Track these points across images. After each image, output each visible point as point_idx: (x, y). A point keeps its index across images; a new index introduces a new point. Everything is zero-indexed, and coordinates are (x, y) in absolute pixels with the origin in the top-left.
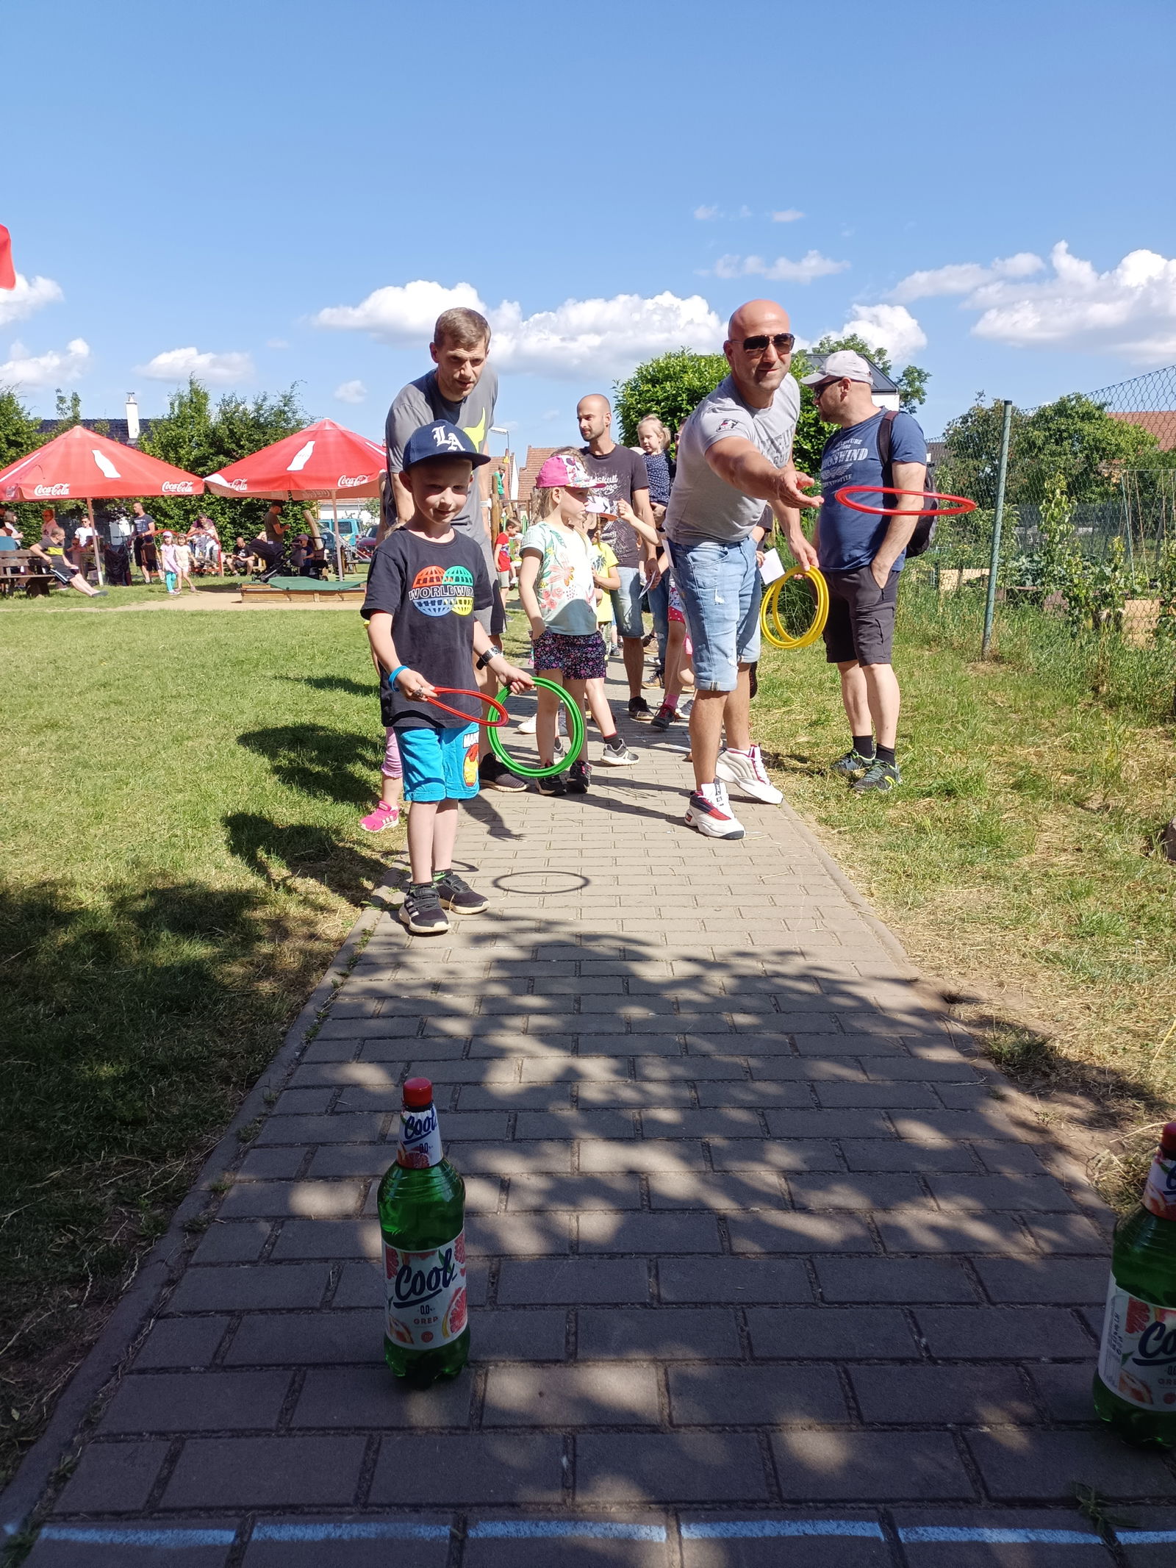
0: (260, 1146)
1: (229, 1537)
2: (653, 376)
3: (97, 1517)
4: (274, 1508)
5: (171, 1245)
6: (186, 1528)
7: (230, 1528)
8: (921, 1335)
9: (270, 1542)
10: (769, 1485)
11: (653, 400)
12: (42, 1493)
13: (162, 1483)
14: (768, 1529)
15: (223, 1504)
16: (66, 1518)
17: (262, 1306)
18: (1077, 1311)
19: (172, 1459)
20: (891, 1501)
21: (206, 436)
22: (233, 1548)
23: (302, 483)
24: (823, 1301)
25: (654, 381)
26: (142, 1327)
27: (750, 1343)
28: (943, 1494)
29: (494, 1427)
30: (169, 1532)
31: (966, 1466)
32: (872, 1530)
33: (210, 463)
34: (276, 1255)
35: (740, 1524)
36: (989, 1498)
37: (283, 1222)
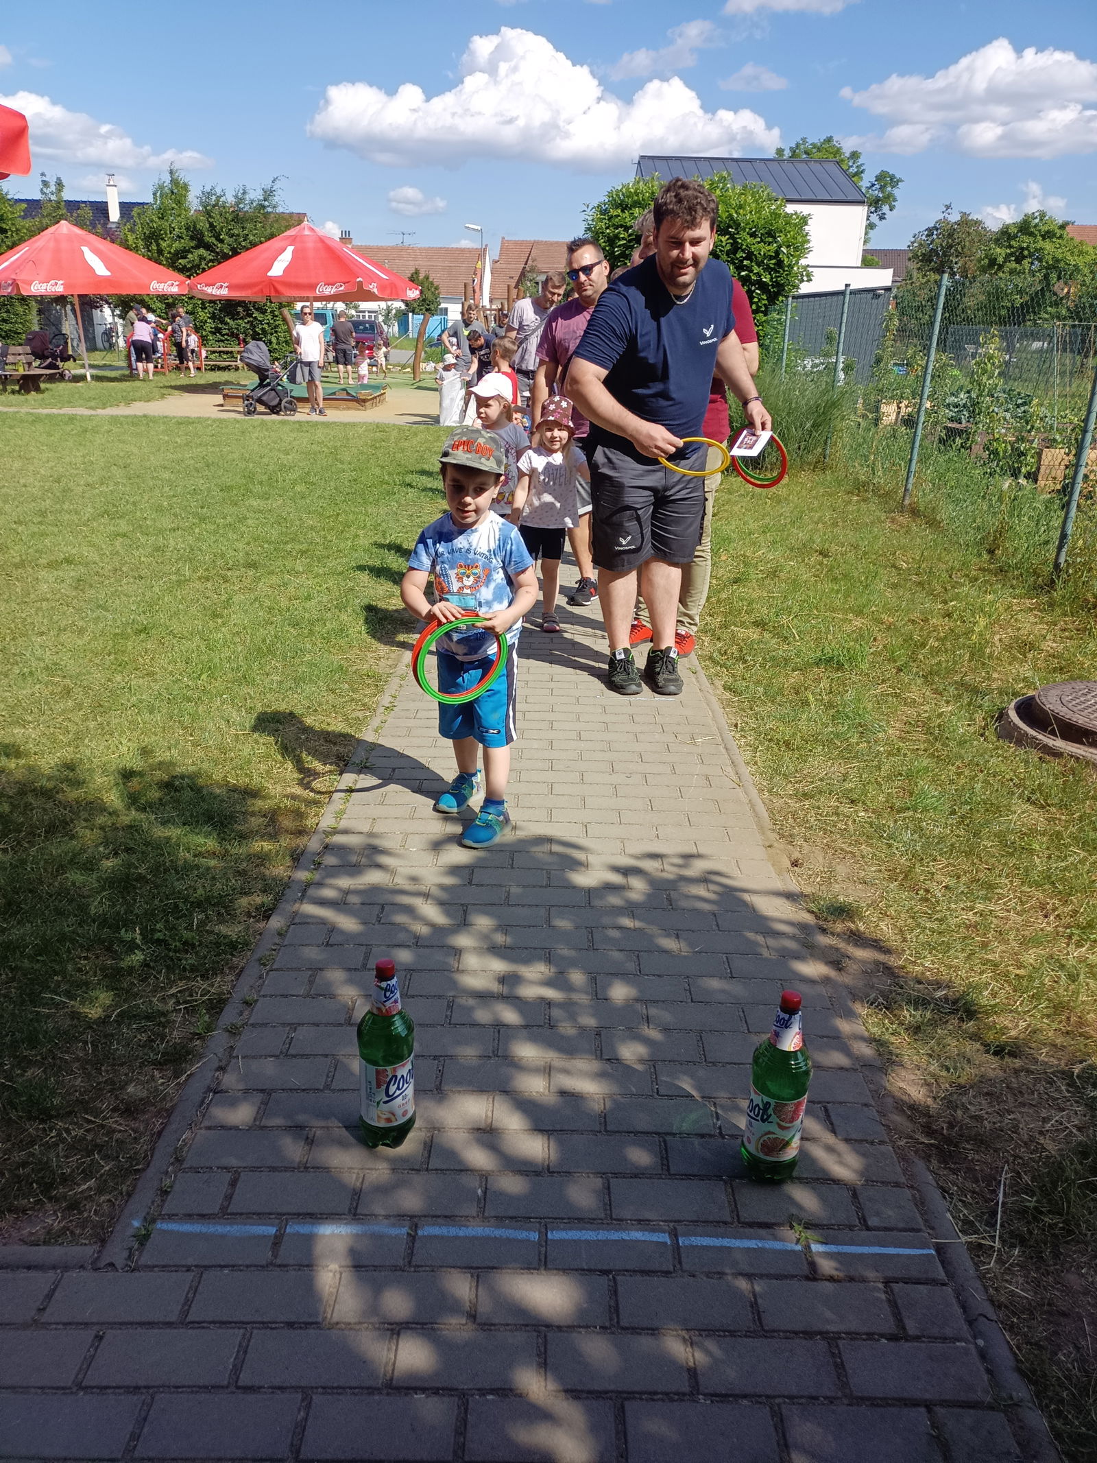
0: (277, 970)
1: (272, 1230)
2: (622, 201)
3: (189, 1217)
4: (299, 1214)
5: (219, 1039)
6: (245, 1225)
7: (273, 1225)
8: (718, 1119)
9: (298, 1234)
10: (606, 1210)
11: (621, 226)
12: (153, 1202)
13: (229, 1198)
14: (602, 1235)
15: (267, 1211)
16: (171, 1217)
17: (284, 1087)
18: (825, 1107)
19: (233, 1183)
20: (679, 1221)
21: (188, 229)
22: (276, 1236)
23: (280, 288)
24: (658, 1094)
25: (623, 207)
26: (205, 1098)
27: (605, 1121)
28: (711, 1218)
29: (436, 1170)
30: (235, 1227)
31: (729, 1202)
32: (665, 1238)
33: (190, 256)
34: (291, 1051)
35: (584, 1232)
36: (739, 1222)
37: (295, 1029)
